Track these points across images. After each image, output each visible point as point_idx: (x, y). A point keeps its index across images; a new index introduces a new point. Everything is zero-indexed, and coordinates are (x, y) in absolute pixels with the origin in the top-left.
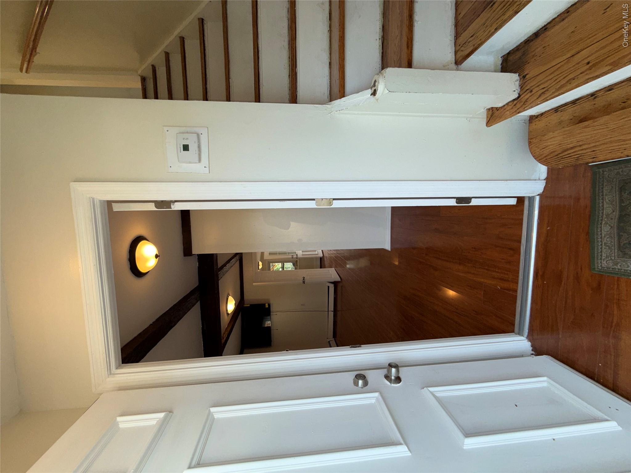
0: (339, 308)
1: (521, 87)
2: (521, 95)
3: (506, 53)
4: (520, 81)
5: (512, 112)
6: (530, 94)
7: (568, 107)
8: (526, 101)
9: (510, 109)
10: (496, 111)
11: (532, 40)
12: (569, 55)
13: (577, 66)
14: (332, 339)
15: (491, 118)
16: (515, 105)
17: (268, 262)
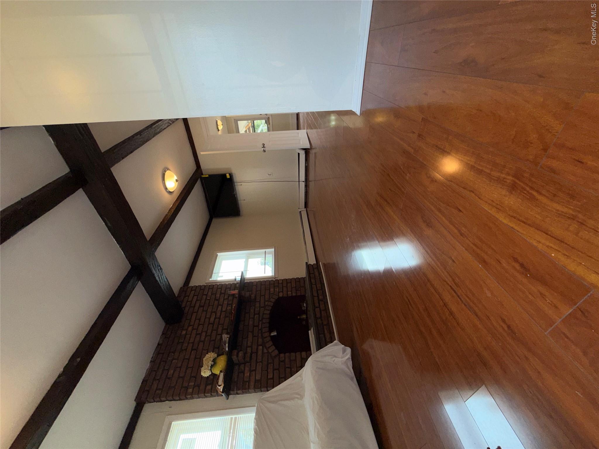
0: (311, 177)
14: (303, 210)
17: (234, 119)
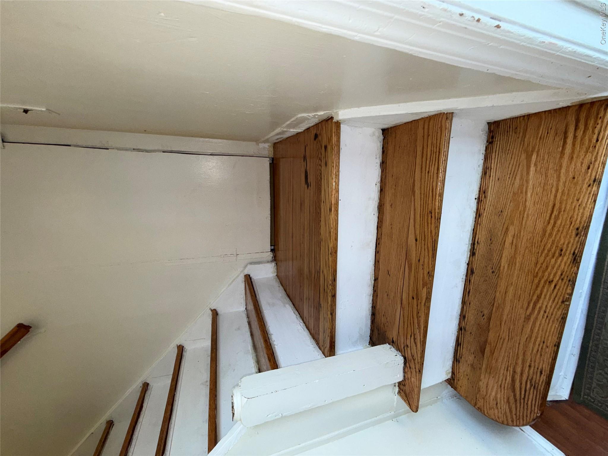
1: (398, 349)
2: (405, 355)
3: (369, 340)
4: (394, 348)
5: (415, 375)
6: (409, 349)
7: (460, 351)
8: (413, 356)
9: (411, 375)
10: (404, 387)
11: (374, 319)
12: (399, 305)
13: (410, 305)
15: (407, 398)
16: (410, 368)
